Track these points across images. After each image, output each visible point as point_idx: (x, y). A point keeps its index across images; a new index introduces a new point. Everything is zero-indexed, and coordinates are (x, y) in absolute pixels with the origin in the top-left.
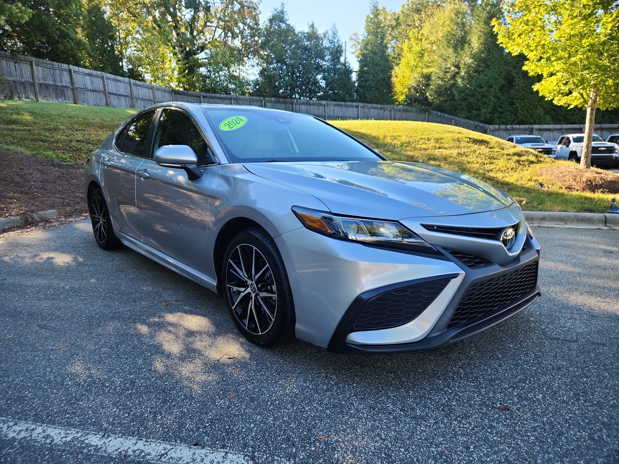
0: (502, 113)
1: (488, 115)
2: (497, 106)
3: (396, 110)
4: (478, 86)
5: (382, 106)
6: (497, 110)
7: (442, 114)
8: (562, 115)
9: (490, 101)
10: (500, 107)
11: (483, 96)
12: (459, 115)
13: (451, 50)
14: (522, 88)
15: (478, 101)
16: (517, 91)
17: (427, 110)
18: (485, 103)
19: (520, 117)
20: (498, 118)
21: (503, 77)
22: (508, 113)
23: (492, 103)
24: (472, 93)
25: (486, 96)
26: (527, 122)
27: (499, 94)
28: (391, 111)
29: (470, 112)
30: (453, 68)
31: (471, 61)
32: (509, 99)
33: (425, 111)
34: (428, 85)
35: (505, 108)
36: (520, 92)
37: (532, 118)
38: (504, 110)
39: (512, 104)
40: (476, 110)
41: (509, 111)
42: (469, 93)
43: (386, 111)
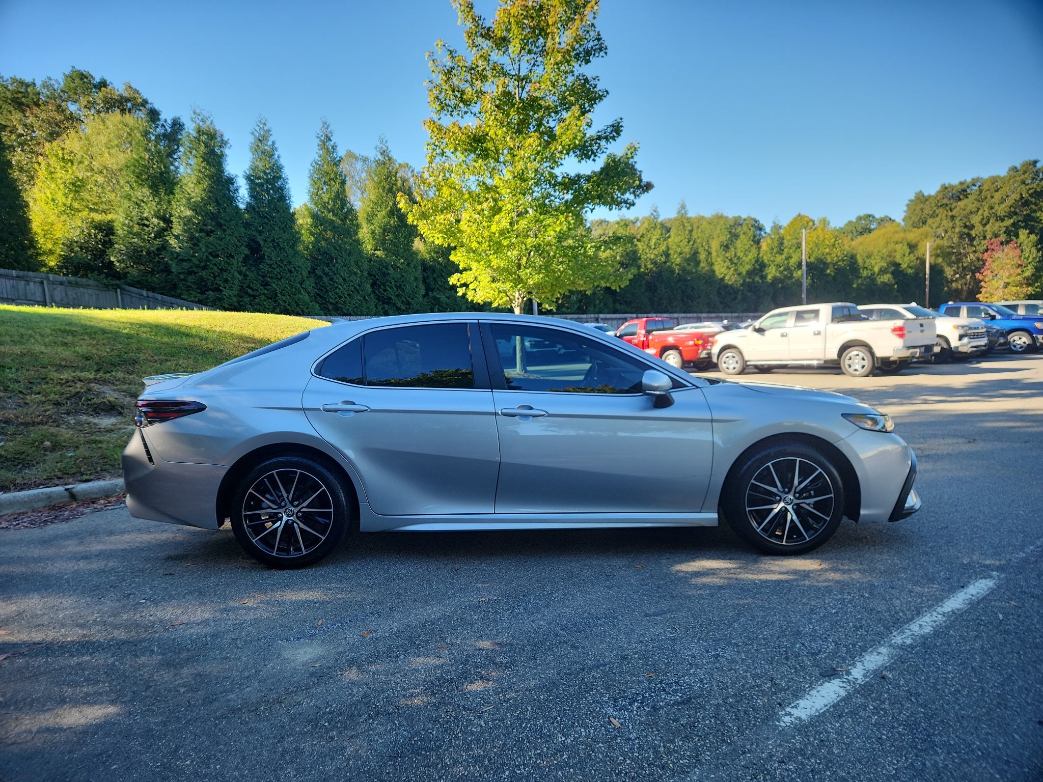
0: (254, 297)
1: (235, 299)
2: (245, 286)
3: (53, 283)
4: (210, 253)
5: (21, 273)
6: (247, 293)
7: (151, 294)
8: (331, 303)
9: (233, 278)
10: (249, 287)
11: (222, 270)
12: (185, 297)
13: (146, 191)
14: (276, 263)
15: (215, 277)
16: (270, 266)
17: (118, 286)
18: (226, 281)
19: (282, 304)
20: (250, 304)
21: (244, 244)
22: (263, 297)
23: (236, 282)
24: (203, 264)
25: (226, 271)
26: (293, 311)
27: (244, 269)
28: (42, 283)
29: (203, 293)
30: (155, 221)
31: (189, 213)
32: (260, 278)
33: (116, 287)
34: (109, 244)
35: (257, 290)
36: (274, 268)
37: (298, 305)
38: (256, 293)
39: (266, 284)
40: (213, 291)
41: (264, 294)
42: (197, 263)
43: (32, 284)
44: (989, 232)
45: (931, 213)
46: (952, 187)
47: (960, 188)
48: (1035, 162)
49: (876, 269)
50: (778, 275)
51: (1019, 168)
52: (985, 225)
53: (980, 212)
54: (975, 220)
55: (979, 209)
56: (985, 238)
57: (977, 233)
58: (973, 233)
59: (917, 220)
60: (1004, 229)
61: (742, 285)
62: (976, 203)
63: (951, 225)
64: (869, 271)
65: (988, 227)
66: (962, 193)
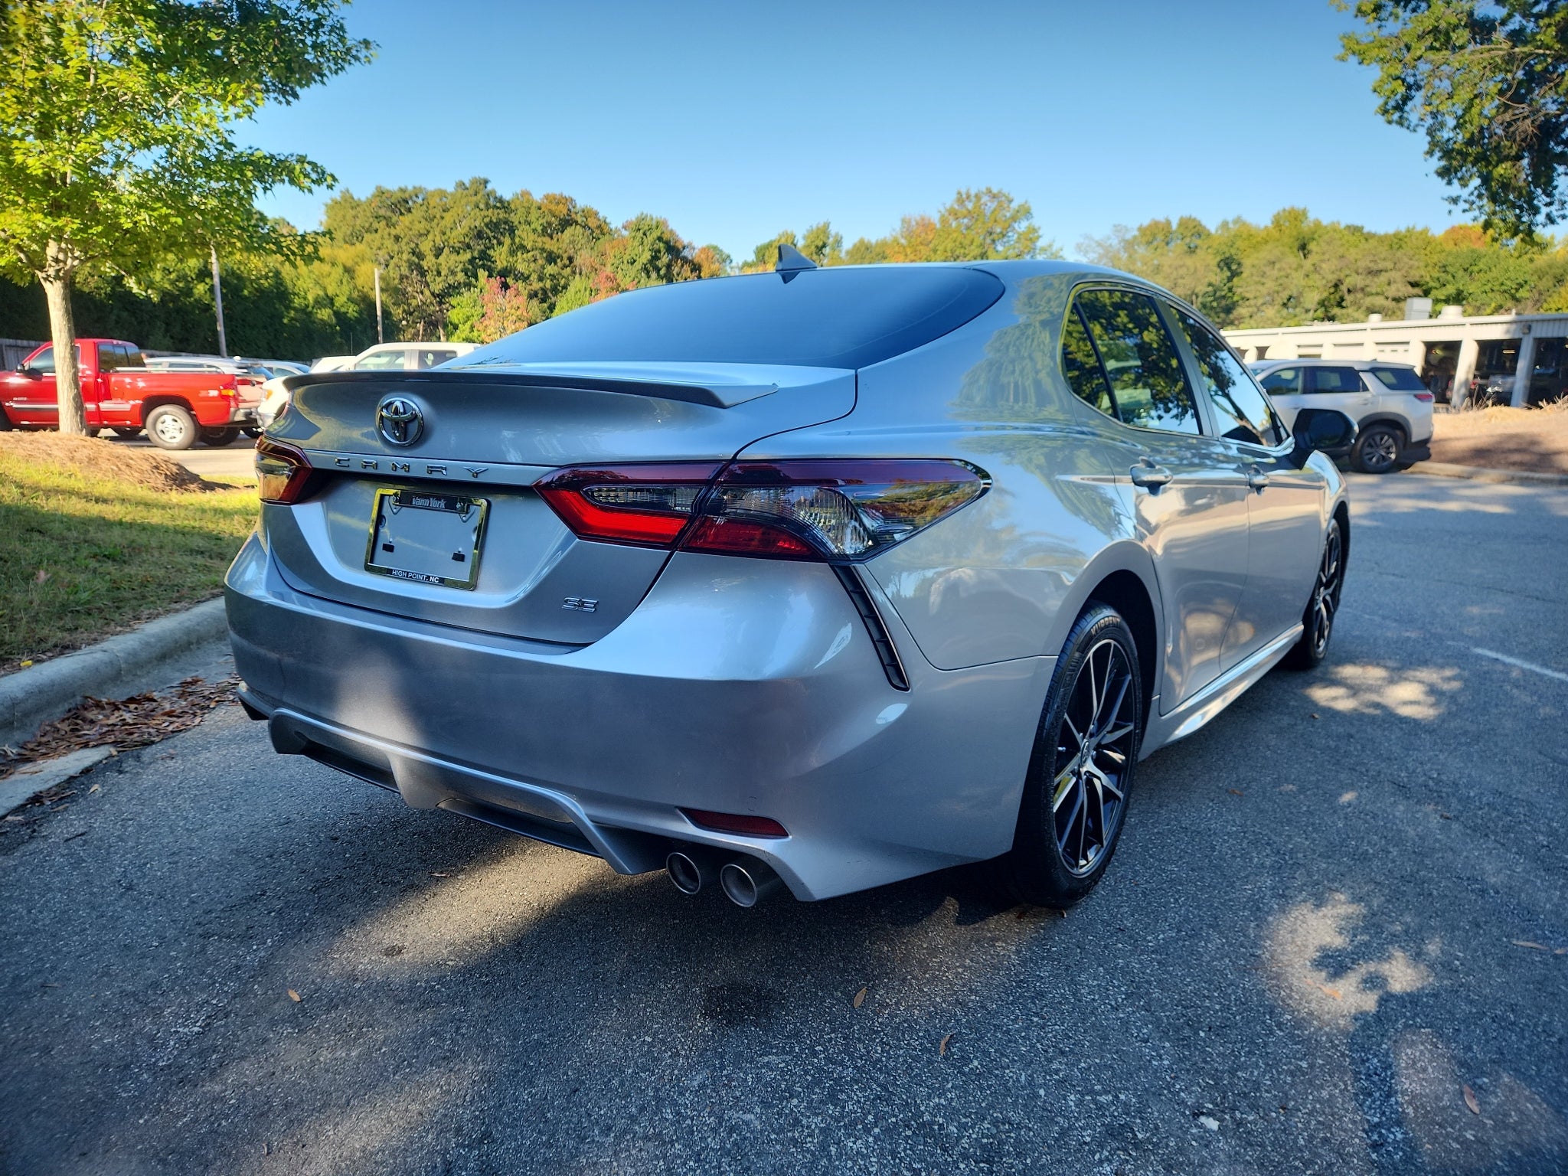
44: (443, 266)
45: (367, 225)
46: (391, 194)
47: (400, 195)
48: (486, 182)
49: (311, 298)
50: (167, 286)
51: (468, 185)
52: (437, 256)
53: (430, 237)
54: (426, 247)
55: (428, 232)
56: (439, 274)
57: (430, 264)
58: (425, 264)
59: (349, 233)
60: (461, 266)
61: (109, 296)
62: (423, 222)
63: (396, 248)
64: (302, 300)
65: (442, 259)
66: (401, 204)
